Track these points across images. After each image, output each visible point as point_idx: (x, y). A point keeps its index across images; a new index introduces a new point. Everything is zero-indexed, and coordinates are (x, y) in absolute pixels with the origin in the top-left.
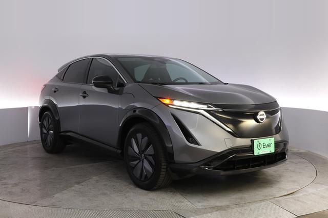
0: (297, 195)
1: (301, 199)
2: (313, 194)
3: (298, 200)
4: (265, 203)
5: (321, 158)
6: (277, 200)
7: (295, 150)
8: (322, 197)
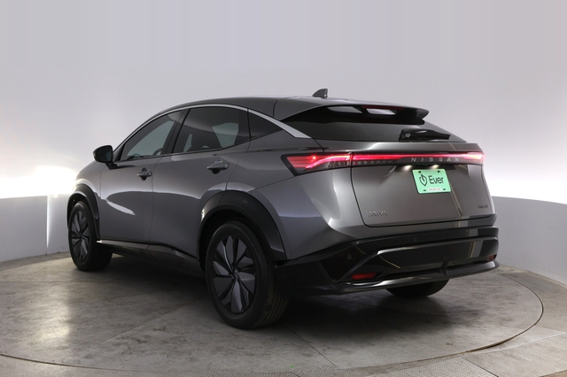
0: (508, 347)
1: (515, 354)
2: (537, 345)
3: (511, 356)
4: (454, 360)
5: (551, 283)
6: (474, 356)
7: (506, 270)
8: (552, 350)
